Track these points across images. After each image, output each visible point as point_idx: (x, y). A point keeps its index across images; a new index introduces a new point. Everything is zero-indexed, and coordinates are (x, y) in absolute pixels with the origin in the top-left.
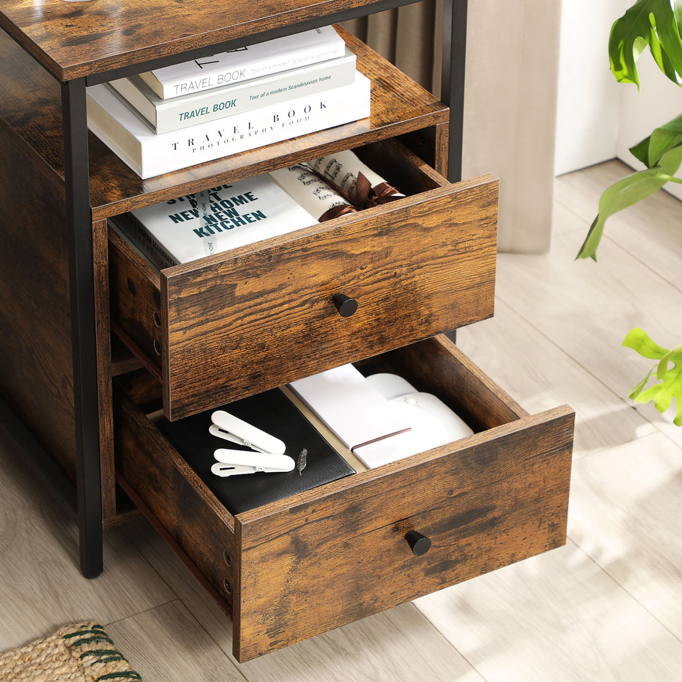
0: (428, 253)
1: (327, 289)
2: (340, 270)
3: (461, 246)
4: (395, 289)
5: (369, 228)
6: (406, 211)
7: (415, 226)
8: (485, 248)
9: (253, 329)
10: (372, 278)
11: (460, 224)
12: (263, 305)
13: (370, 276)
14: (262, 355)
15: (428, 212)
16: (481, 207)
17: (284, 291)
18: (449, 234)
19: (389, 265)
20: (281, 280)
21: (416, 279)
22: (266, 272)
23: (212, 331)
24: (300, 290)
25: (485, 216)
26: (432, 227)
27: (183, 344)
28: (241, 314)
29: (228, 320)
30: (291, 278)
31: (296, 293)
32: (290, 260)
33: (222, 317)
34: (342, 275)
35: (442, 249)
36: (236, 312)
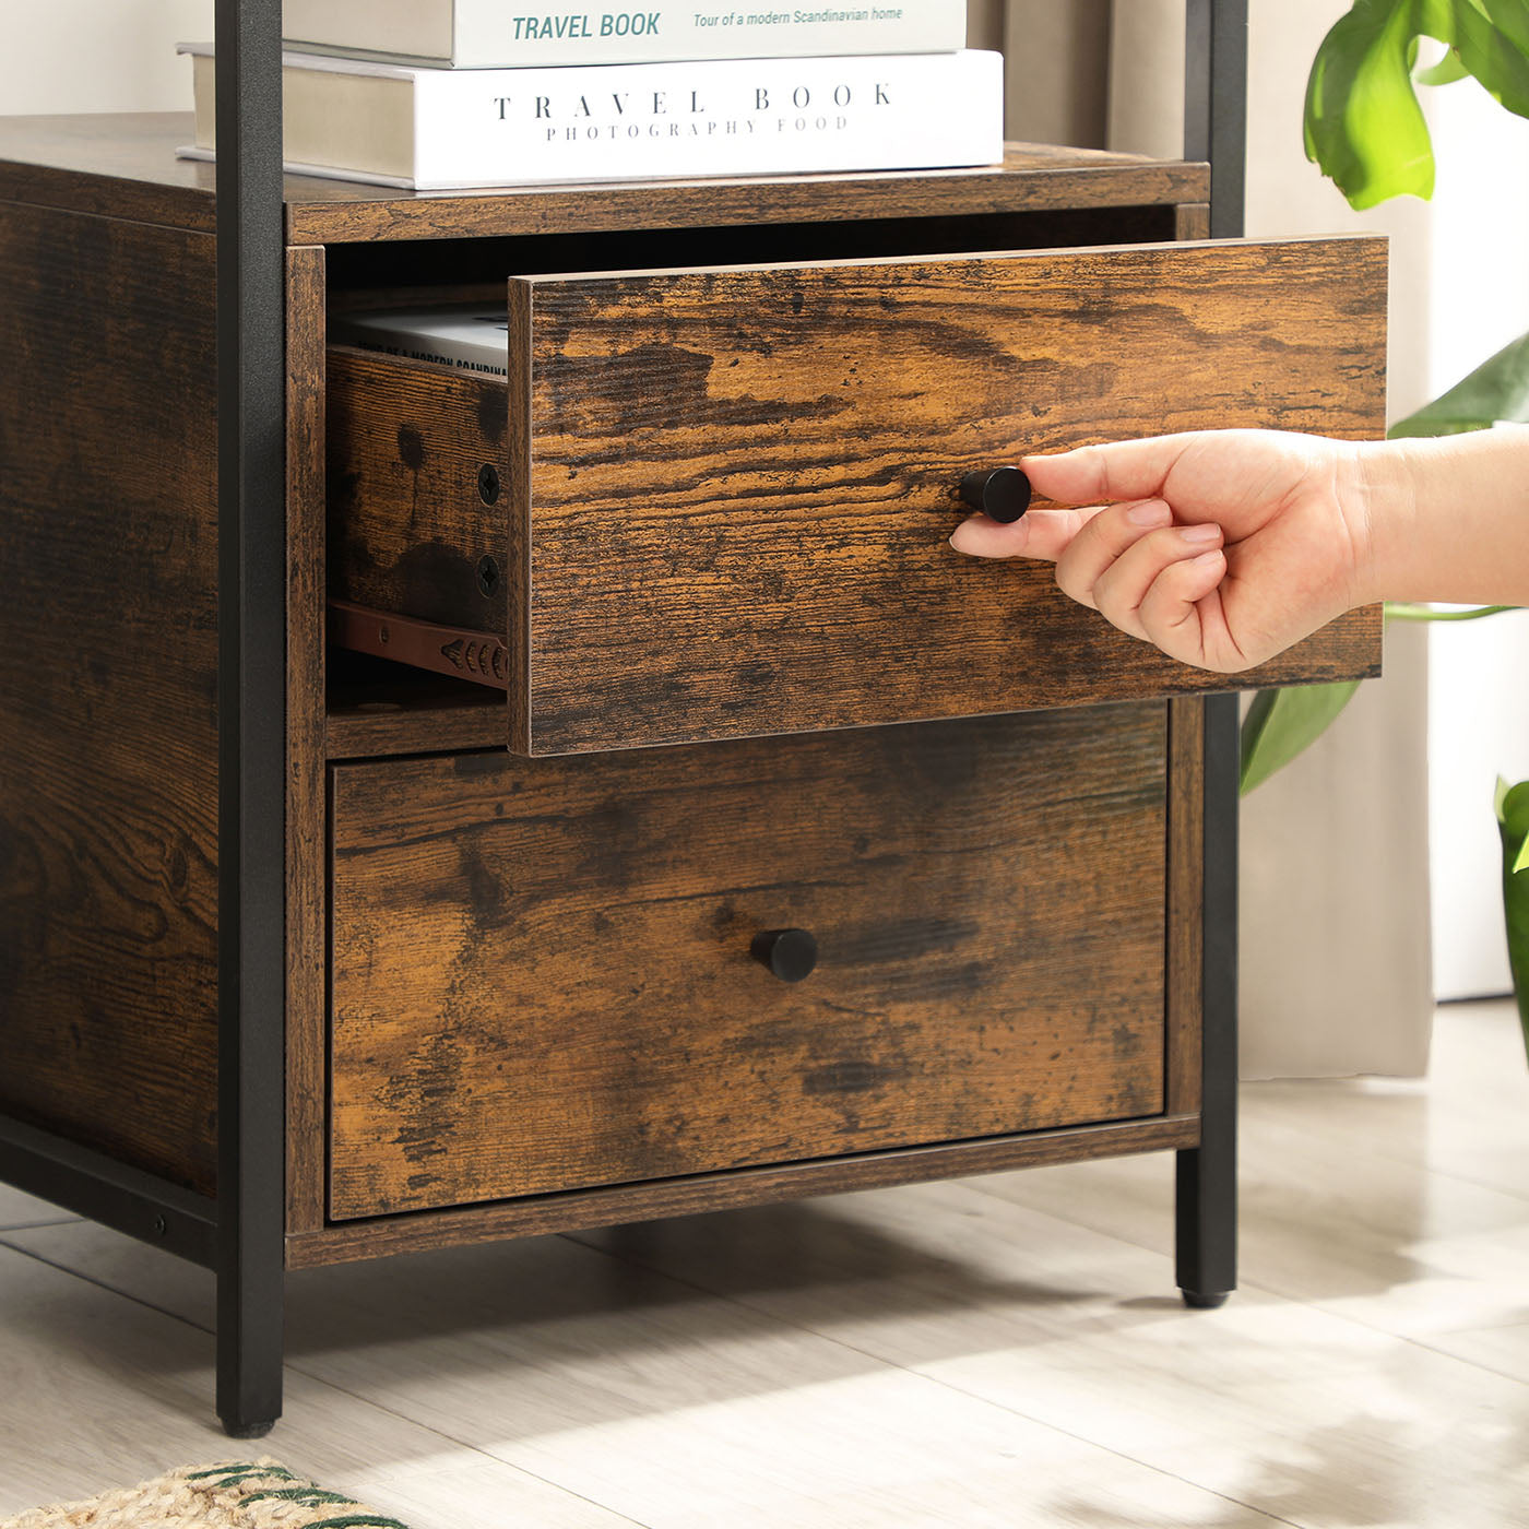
0: (1208, 416)
1: (944, 449)
2: (981, 400)
3: (1294, 418)
5: (1054, 286)
6: (1150, 263)
7: (1174, 317)
9: (752, 518)
11: (1288, 346)
12: (779, 448)
14: (774, 610)
15: (1206, 281)
16: (1343, 311)
17: (834, 421)
18: (1261, 370)
19: (1108, 422)
22: (785, 342)
23: (645, 491)
24: (877, 429)
25: (1353, 342)
26: (1216, 336)
27: (567, 510)
28: (719, 460)
29: (688, 468)
30: (853, 382)
31: (866, 438)
32: (850, 325)
33: (671, 454)
34: (986, 415)
35: (1245, 413)
36: (709, 448)
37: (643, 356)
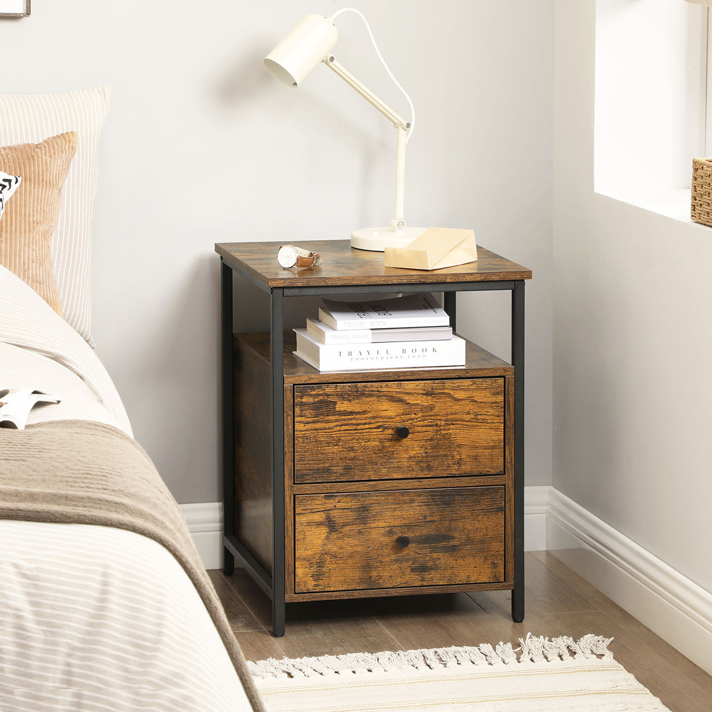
0: (458, 416)
1: (393, 422)
2: (402, 412)
3: (480, 417)
4: (437, 435)
5: (419, 388)
7: (449, 395)
8: (496, 423)
9: (347, 435)
10: (422, 423)
11: (478, 402)
12: (353, 421)
13: (420, 421)
14: (352, 454)
15: (457, 387)
16: (492, 394)
17: (366, 416)
18: (472, 407)
19: (433, 417)
20: (364, 408)
21: (451, 431)
22: (354, 399)
23: (321, 429)
24: (376, 417)
25: (494, 401)
26: (460, 399)
27: (304, 433)
28: (339, 423)
30: (371, 408)
31: (374, 419)
32: (370, 396)
33: (328, 422)
34: (403, 415)
35: (468, 416)
36: (337, 421)
37: (321, 402)
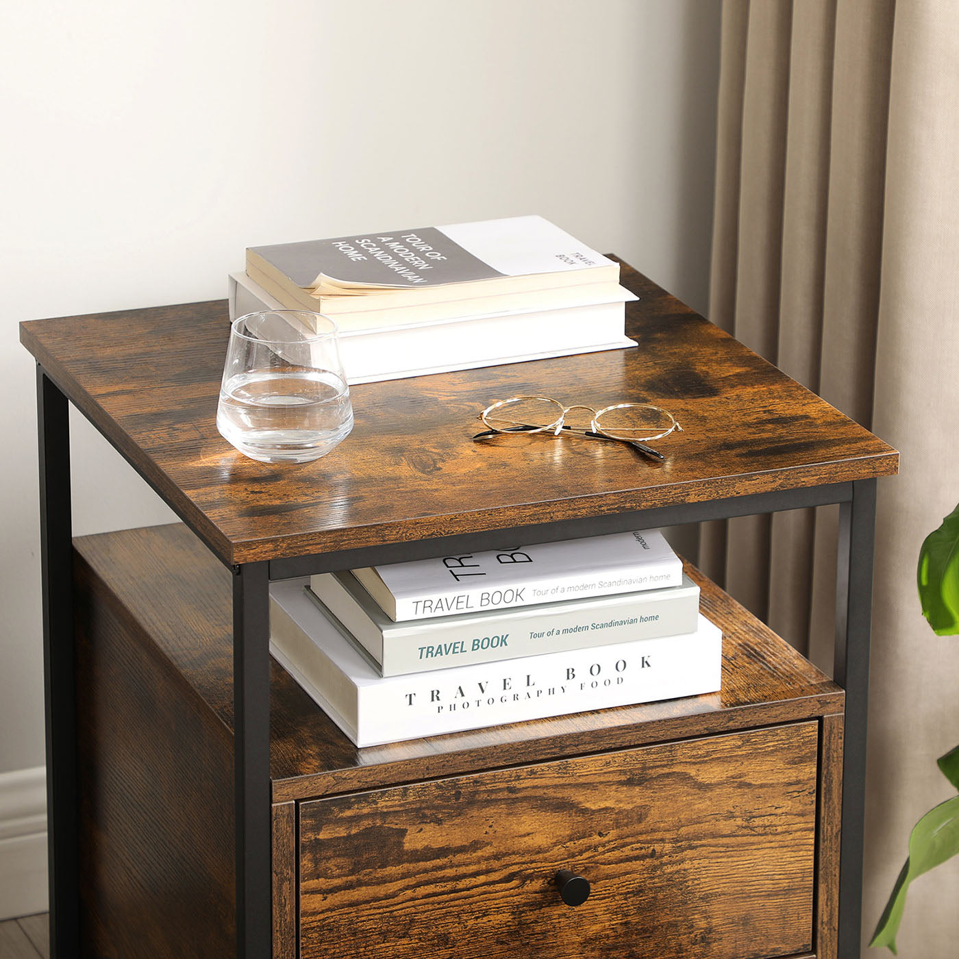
0: (705, 826)
1: (546, 860)
2: (568, 833)
3: (757, 822)
4: (653, 878)
5: (612, 769)
6: (670, 751)
7: (685, 777)
8: (796, 831)
9: (430, 908)
10: (617, 854)
11: (755, 785)
12: (446, 871)
13: (613, 849)
14: (444, 953)
15: (705, 757)
16: (788, 763)
17: (479, 853)
18: (739, 799)
19: (644, 836)
20: (475, 834)
21: (686, 865)
22: (450, 816)
23: (367, 902)
24: (507, 854)
25: (795, 779)
26: (711, 784)
27: (322, 916)
28: (411, 881)
29: (392, 887)
30: (491, 833)
31: (499, 859)
32: (488, 803)
33: (383, 881)
34: (571, 840)
35: (728, 822)
36: (404, 876)
37: (367, 832)
